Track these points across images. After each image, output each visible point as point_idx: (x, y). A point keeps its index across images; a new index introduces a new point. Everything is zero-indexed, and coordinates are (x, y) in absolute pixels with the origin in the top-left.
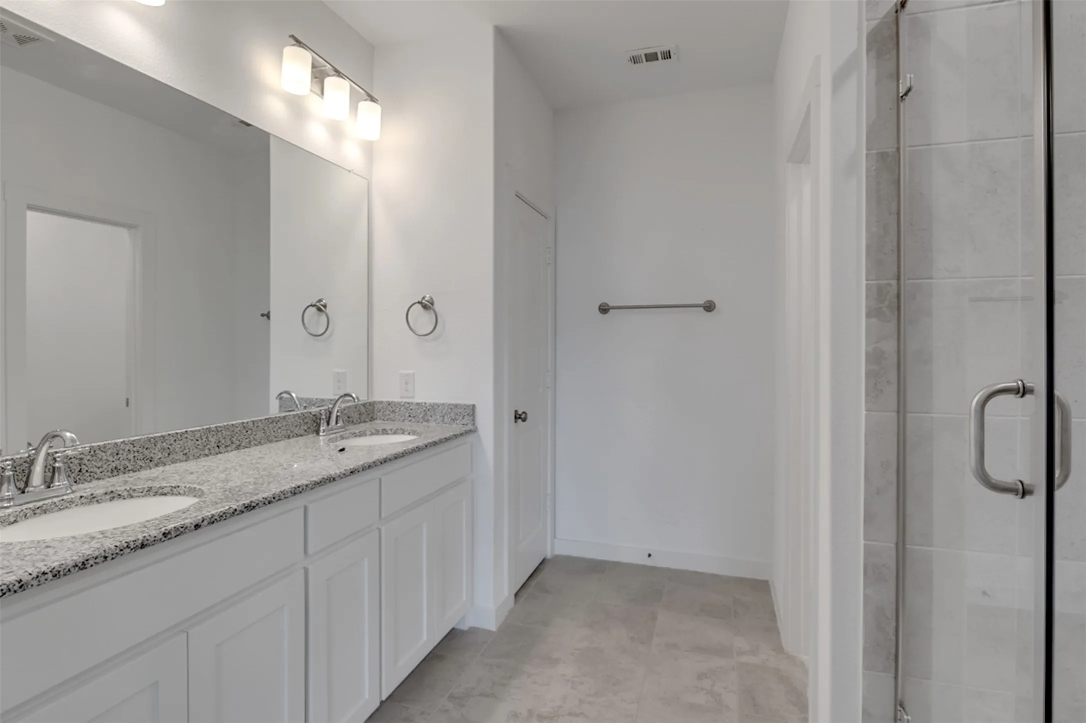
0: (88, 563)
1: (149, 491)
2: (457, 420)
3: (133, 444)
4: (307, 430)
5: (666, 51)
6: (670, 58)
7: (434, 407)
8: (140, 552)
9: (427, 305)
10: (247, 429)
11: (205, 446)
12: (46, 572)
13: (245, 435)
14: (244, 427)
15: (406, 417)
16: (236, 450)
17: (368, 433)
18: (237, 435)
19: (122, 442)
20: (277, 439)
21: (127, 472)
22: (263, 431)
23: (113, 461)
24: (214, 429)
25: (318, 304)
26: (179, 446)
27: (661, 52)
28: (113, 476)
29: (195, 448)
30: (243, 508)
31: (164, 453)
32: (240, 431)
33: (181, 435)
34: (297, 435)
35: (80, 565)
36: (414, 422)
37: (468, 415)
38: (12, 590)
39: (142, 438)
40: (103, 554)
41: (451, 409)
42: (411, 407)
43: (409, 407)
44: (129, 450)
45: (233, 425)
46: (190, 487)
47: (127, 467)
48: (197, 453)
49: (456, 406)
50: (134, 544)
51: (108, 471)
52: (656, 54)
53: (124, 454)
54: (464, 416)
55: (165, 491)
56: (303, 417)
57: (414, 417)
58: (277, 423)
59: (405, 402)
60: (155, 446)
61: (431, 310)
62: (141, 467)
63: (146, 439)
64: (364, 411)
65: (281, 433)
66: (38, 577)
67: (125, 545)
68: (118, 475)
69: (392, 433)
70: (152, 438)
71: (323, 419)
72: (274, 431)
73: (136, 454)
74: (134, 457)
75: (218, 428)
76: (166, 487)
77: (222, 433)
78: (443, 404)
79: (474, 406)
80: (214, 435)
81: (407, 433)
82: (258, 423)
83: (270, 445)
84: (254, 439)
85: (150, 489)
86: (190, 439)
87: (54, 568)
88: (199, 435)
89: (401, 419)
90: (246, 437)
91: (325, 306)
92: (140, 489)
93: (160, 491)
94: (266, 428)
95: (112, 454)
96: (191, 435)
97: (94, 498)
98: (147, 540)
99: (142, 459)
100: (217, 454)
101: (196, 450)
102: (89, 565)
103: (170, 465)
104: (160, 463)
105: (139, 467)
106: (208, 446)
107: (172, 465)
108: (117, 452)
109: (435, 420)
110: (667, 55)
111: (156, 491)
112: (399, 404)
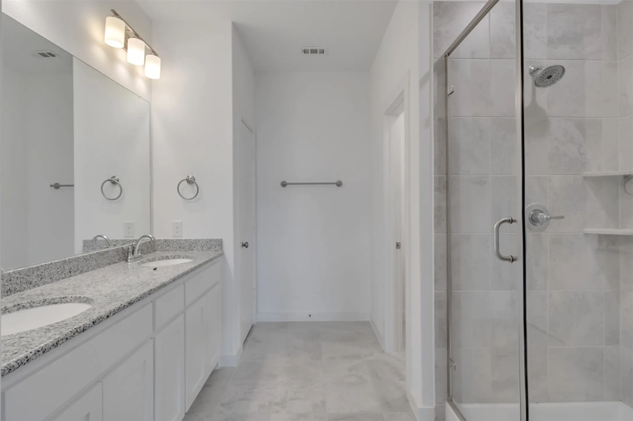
0: (59, 343)
1: (44, 302)
2: (212, 248)
3: (20, 273)
4: (120, 259)
5: (322, 50)
6: (323, 53)
7: (196, 241)
8: (82, 333)
9: (190, 181)
10: (87, 260)
11: (62, 272)
12: (39, 350)
13: (85, 264)
14: (85, 259)
15: (177, 249)
16: (80, 274)
17: (157, 259)
18: (81, 264)
19: (13, 272)
20: (103, 266)
21: (16, 292)
22: (95, 261)
23: (8, 285)
24: (68, 261)
25: (113, 179)
26: (47, 273)
27: (319, 50)
28: (8, 296)
29: (57, 274)
30: (128, 304)
31: (38, 278)
32: (82, 261)
33: (48, 266)
34: (114, 262)
35: (55, 344)
36: (183, 251)
37: (218, 245)
38: (23, 363)
39: (25, 269)
40: (66, 337)
41: (208, 242)
42: (181, 242)
43: (180, 242)
44: (17, 277)
45: (78, 257)
46: (75, 297)
47: (16, 289)
48: (58, 277)
49: (211, 240)
50: (80, 330)
51: (4, 292)
52: (317, 50)
53: (15, 280)
54: (216, 246)
55: (56, 301)
56: (117, 251)
57: (183, 248)
58: (103, 256)
59: (176, 240)
60: (33, 273)
61: (194, 184)
62: (25, 288)
63: (27, 269)
64: (150, 246)
65: (105, 262)
66: (35, 353)
67: (75, 330)
68: (11, 294)
69: (172, 258)
70: (31, 268)
71: (130, 252)
72: (101, 261)
73: (22, 280)
74: (21, 281)
75: (70, 260)
76: (57, 298)
77: (72, 263)
78: (203, 240)
79: (222, 240)
80: (67, 265)
81: (182, 257)
82: (92, 256)
83: (100, 269)
84: (90, 266)
85: (45, 300)
86: (53, 268)
87: (43, 348)
88: (59, 265)
89: (174, 250)
90: (86, 265)
91: (118, 181)
92: (38, 301)
93: (53, 301)
94: (97, 259)
95: (7, 281)
96: (54, 265)
97: (7, 309)
98: (86, 327)
99: (25, 283)
100: (69, 277)
101: (57, 275)
102: (59, 344)
103: (42, 286)
104: (36, 285)
105: (23, 289)
106: (65, 272)
107: (43, 286)
108: (10, 279)
109: (197, 249)
110: (322, 52)
111: (50, 301)
112: (173, 241)
